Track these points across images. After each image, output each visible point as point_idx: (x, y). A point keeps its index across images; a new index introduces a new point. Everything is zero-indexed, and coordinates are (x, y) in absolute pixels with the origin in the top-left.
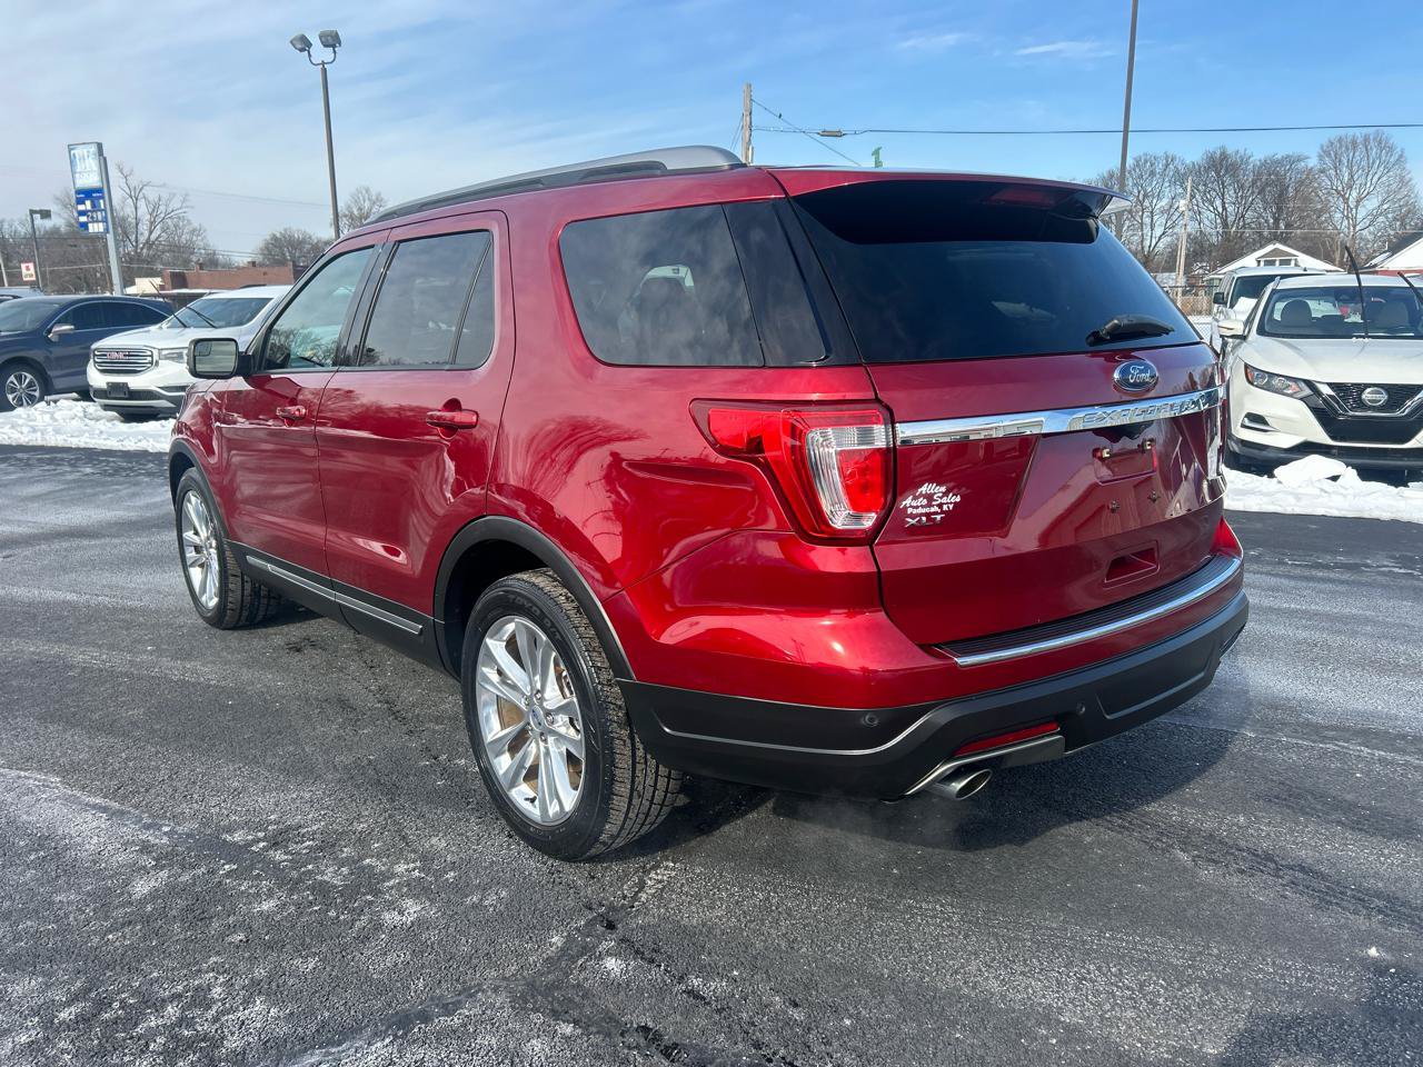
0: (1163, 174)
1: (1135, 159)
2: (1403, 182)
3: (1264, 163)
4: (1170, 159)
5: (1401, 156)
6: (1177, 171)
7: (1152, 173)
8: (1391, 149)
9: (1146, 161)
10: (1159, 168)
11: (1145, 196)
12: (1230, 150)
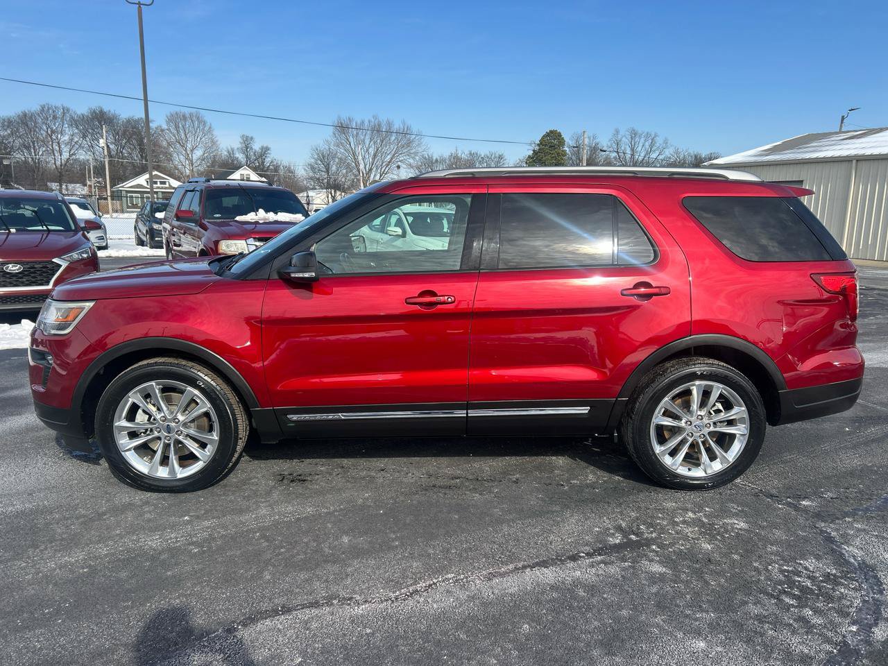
0: (62, 120)
1: (41, 106)
2: (214, 143)
3: (128, 121)
4: (66, 111)
5: (210, 128)
6: (72, 118)
7: (55, 118)
8: (205, 123)
9: (49, 109)
10: (59, 114)
11: (53, 132)
12: (106, 109)
